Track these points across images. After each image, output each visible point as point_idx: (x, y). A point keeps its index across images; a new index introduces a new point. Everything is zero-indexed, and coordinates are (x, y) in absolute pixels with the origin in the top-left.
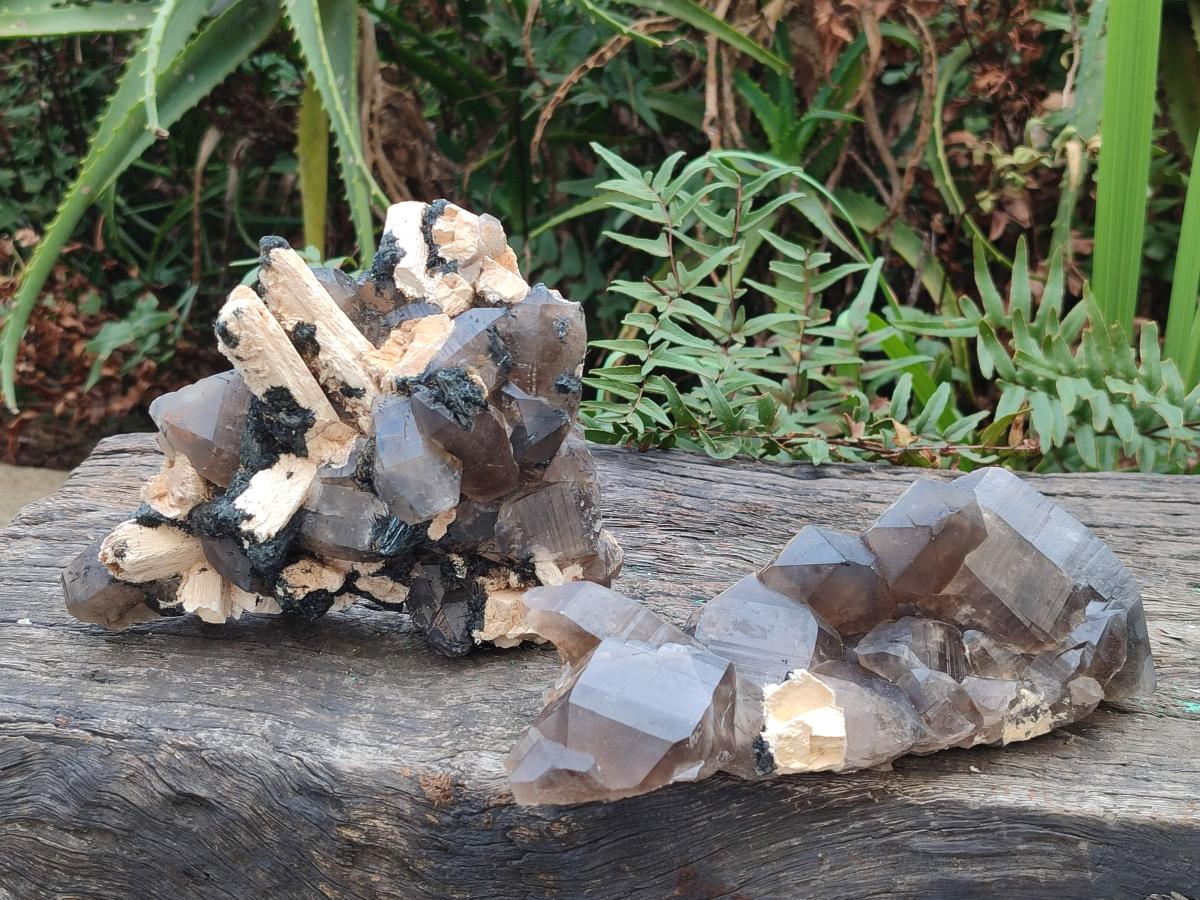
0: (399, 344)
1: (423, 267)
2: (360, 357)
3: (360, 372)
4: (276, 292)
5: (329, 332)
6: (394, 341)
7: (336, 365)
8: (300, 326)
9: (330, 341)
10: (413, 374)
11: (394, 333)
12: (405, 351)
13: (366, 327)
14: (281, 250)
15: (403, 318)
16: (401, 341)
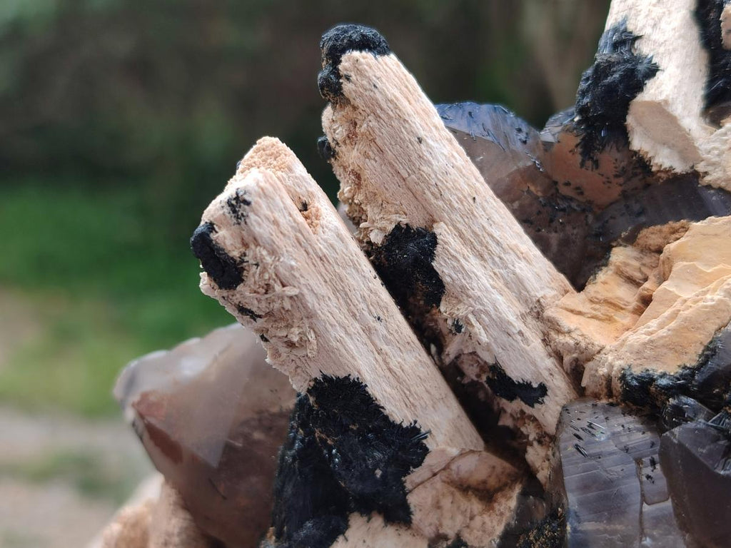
0: (631, 281)
1: (697, 104)
2: (537, 312)
3: (535, 346)
4: (350, 157)
5: (466, 251)
6: (619, 273)
7: (478, 329)
8: (400, 235)
9: (466, 274)
10: (667, 368)
11: (620, 255)
12: (646, 301)
13: (554, 238)
14: (365, 57)
15: (643, 219)
16: (637, 275)
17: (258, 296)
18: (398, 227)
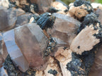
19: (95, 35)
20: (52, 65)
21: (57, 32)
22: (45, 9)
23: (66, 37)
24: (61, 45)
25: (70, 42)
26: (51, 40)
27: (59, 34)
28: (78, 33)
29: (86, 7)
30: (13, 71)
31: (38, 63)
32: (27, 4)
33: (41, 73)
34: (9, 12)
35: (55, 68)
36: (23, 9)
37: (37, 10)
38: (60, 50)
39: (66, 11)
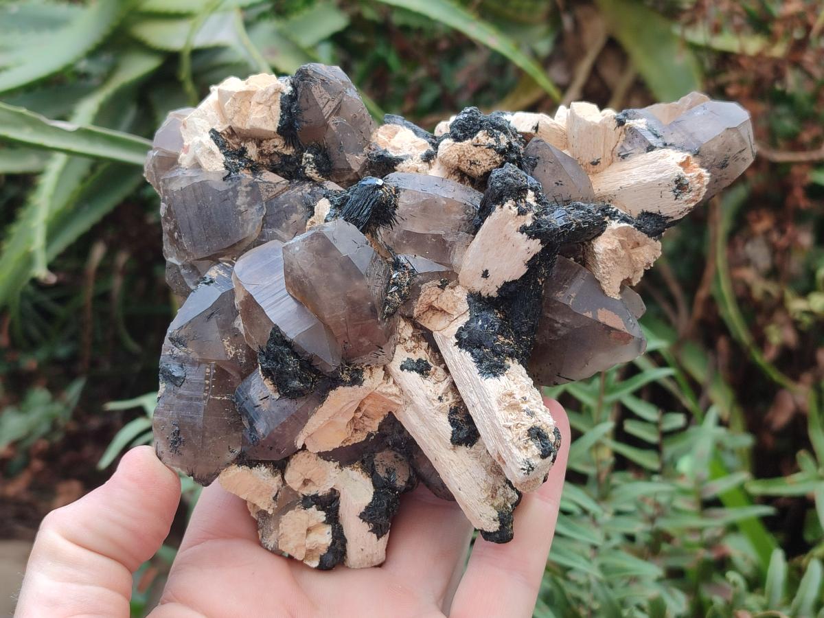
0: (367, 416)
6: (374, 419)
11: (374, 427)
15: (364, 445)
16: (365, 418)
17: (522, 423)
18: (471, 446)
19: (523, 229)
20: (410, 344)
21: (409, 234)
22: (356, 161)
23: (441, 248)
24: (431, 276)
25: (456, 261)
26: (397, 265)
27: (417, 241)
28: (477, 228)
29: (492, 141)
30: (295, 376)
31: (365, 341)
32: (289, 151)
33: (380, 373)
34: (235, 190)
35: (422, 354)
36: (274, 171)
37: (328, 168)
38: (429, 293)
39: (428, 158)
